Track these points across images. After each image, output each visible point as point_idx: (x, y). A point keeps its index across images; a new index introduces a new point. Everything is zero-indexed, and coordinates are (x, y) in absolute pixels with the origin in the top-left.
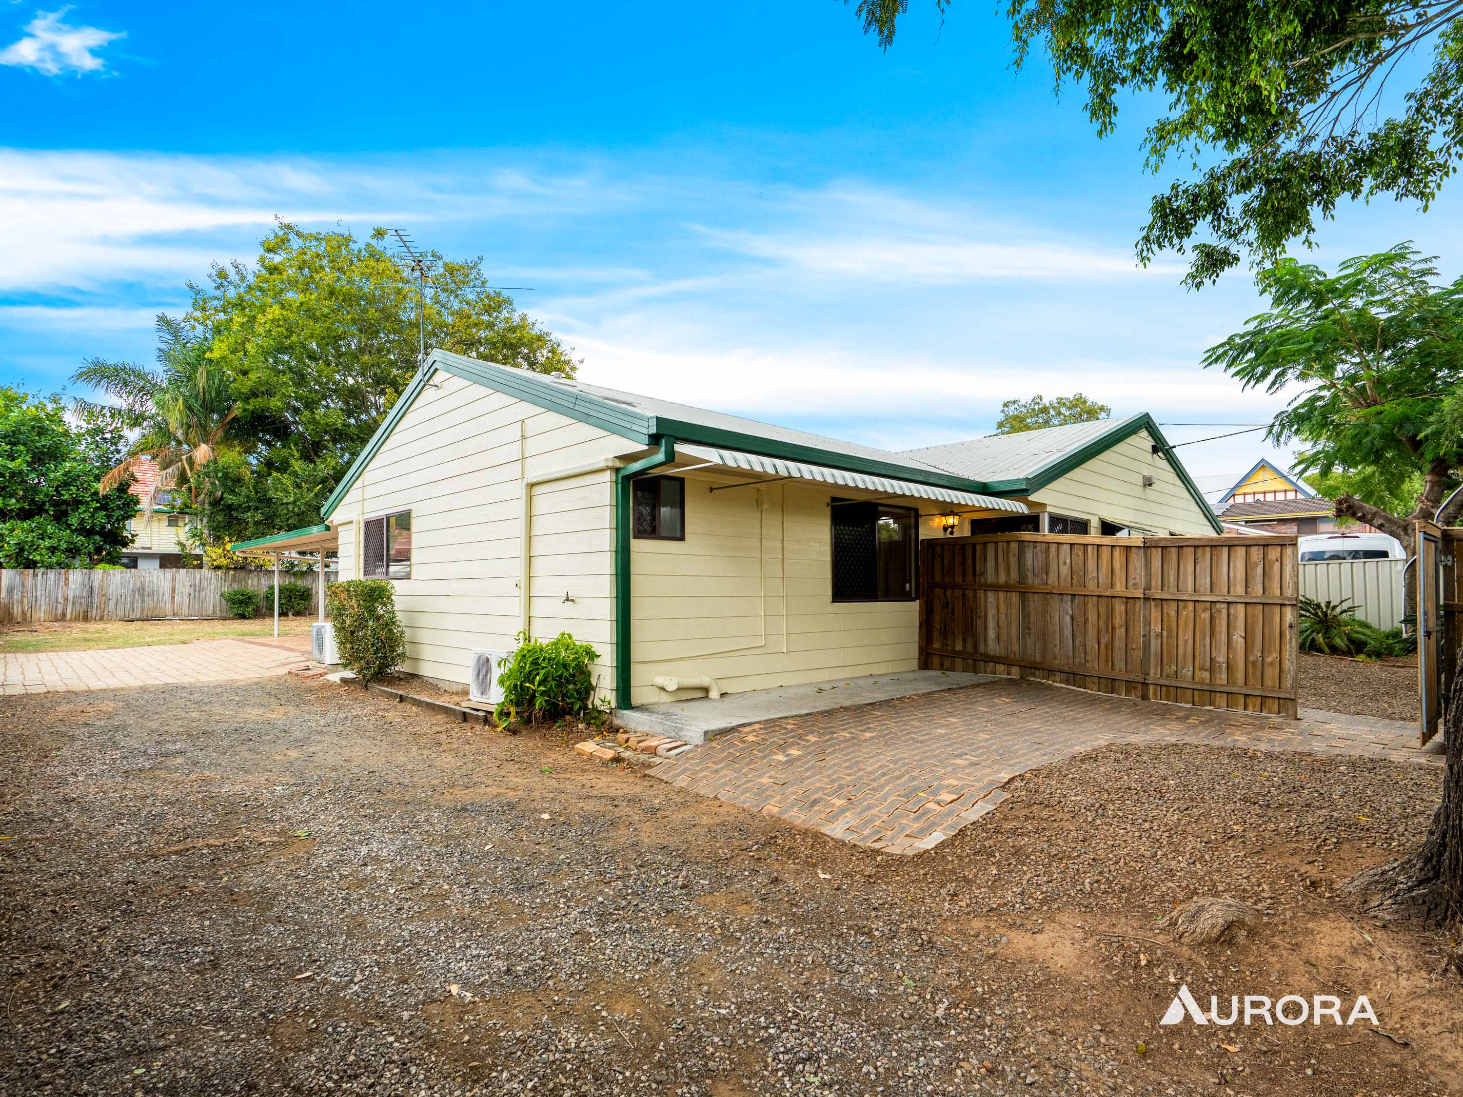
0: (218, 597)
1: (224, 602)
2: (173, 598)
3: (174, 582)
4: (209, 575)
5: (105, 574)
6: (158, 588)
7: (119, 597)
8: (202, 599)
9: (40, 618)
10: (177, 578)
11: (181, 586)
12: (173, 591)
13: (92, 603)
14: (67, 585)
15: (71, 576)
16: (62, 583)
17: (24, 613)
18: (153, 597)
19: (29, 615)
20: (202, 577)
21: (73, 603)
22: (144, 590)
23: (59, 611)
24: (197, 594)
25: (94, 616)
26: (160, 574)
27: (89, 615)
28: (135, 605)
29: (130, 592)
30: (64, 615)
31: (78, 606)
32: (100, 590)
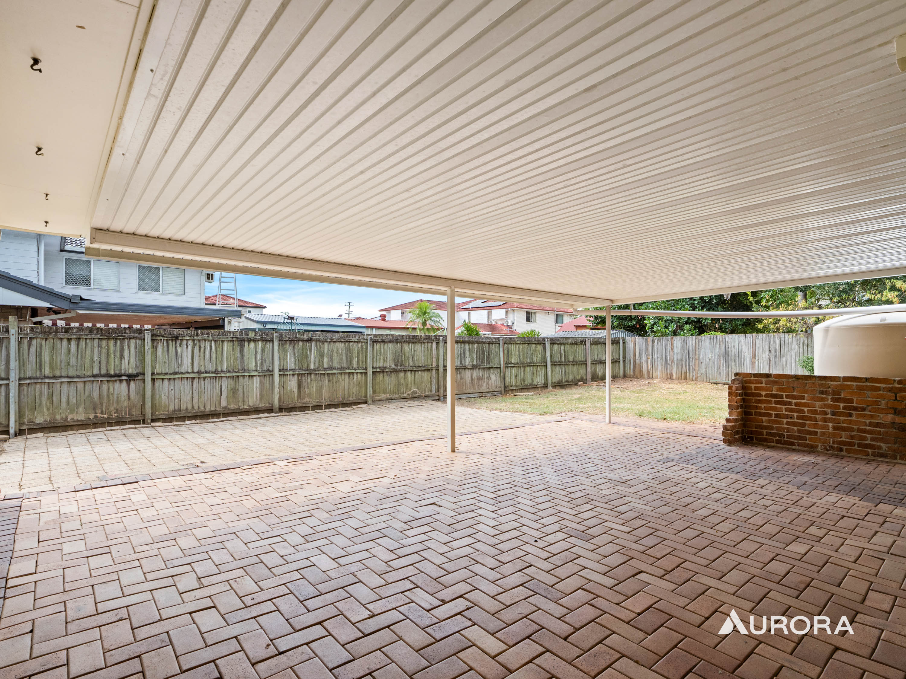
2: (754, 363)
3: (754, 347)
4: (790, 340)
5: (697, 340)
6: (740, 353)
7: (708, 361)
8: (783, 365)
9: (657, 376)
10: (757, 343)
11: (761, 351)
12: (754, 356)
13: (689, 365)
14: (672, 349)
15: (675, 342)
16: (670, 348)
17: (648, 372)
18: (736, 362)
19: (651, 373)
20: (783, 342)
21: (677, 365)
22: (728, 355)
23: (669, 372)
24: (777, 359)
25: (691, 377)
26: (740, 339)
27: (688, 376)
28: (721, 369)
29: (717, 356)
30: (672, 374)
31: (680, 367)
32: (694, 354)
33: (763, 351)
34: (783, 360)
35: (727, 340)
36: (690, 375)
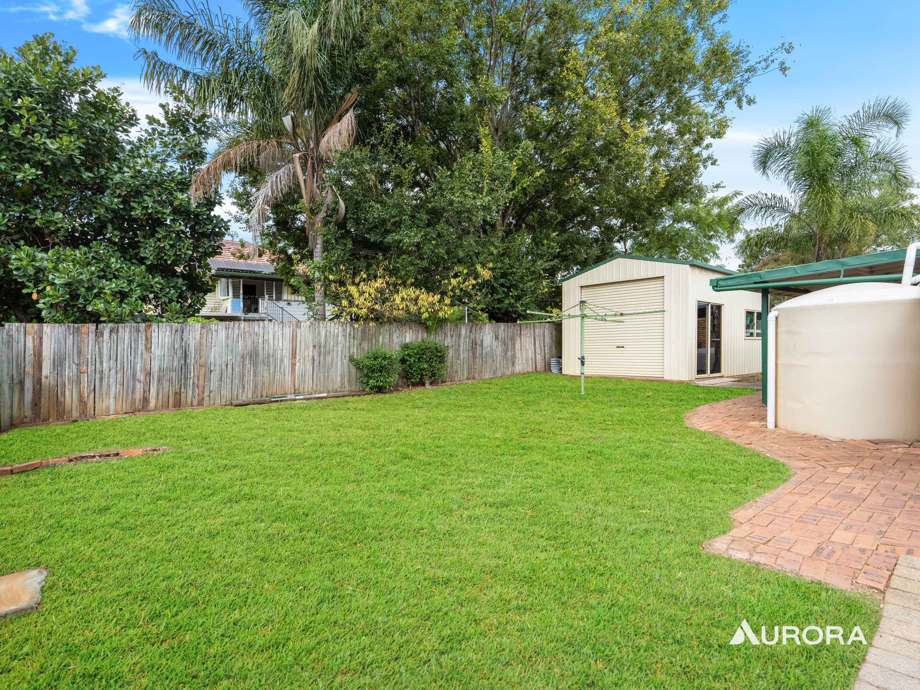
0: (346, 362)
1: (353, 370)
2: (293, 365)
3: (294, 341)
4: (336, 331)
5: (204, 331)
6: (275, 350)
7: (224, 367)
8: (329, 366)
9: (108, 408)
10: (299, 335)
11: (303, 346)
12: (294, 356)
13: (186, 378)
14: (148, 349)
15: (154, 335)
16: (141, 347)
17: (82, 402)
18: (269, 366)
19: (90, 404)
20: (328, 333)
21: (159, 380)
22: (257, 355)
23: (139, 395)
24: (322, 358)
25: (189, 400)
26: (276, 329)
27: (182, 399)
28: (246, 379)
29: (239, 358)
30: (146, 400)
31: (166, 384)
32: (198, 357)
33: (307, 347)
34: (329, 358)
35: (256, 329)
36: (189, 395)
